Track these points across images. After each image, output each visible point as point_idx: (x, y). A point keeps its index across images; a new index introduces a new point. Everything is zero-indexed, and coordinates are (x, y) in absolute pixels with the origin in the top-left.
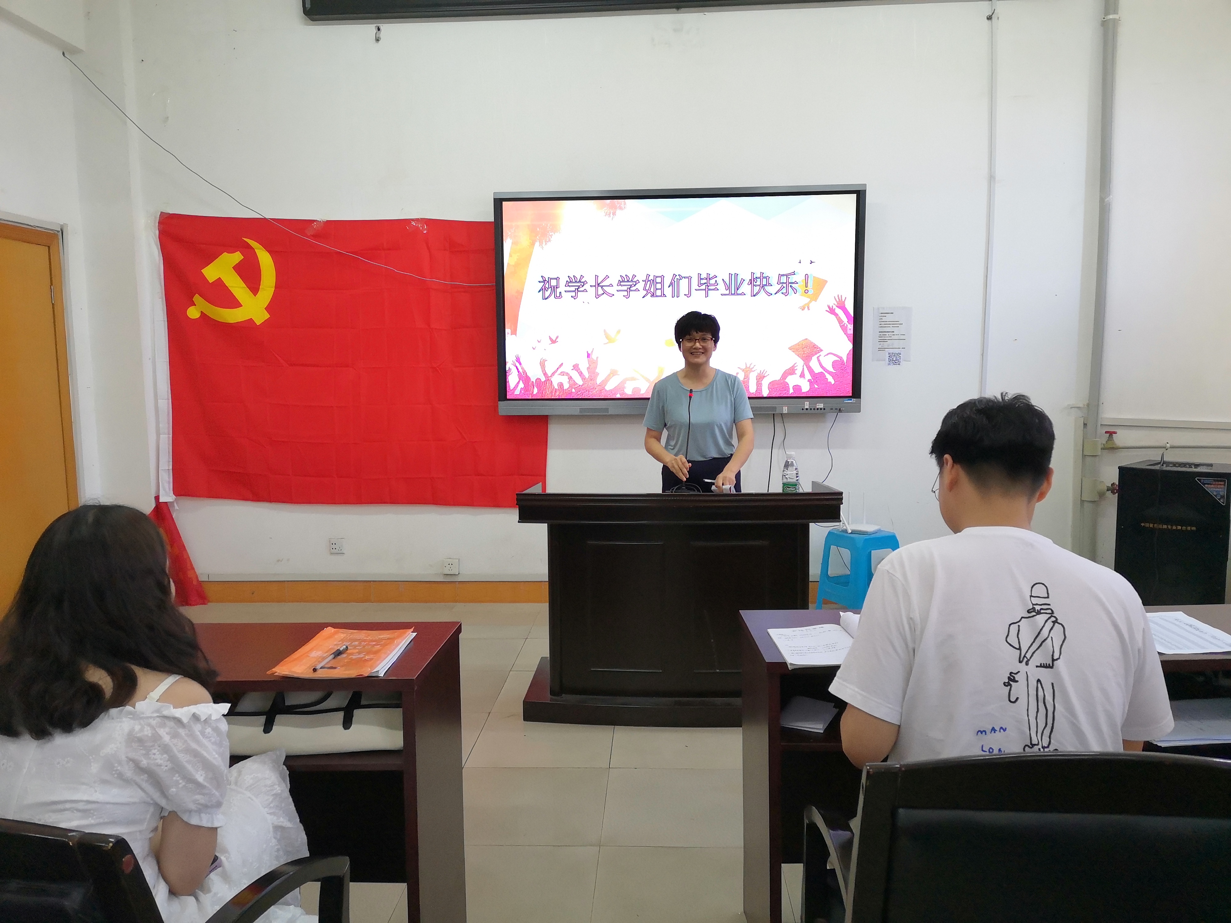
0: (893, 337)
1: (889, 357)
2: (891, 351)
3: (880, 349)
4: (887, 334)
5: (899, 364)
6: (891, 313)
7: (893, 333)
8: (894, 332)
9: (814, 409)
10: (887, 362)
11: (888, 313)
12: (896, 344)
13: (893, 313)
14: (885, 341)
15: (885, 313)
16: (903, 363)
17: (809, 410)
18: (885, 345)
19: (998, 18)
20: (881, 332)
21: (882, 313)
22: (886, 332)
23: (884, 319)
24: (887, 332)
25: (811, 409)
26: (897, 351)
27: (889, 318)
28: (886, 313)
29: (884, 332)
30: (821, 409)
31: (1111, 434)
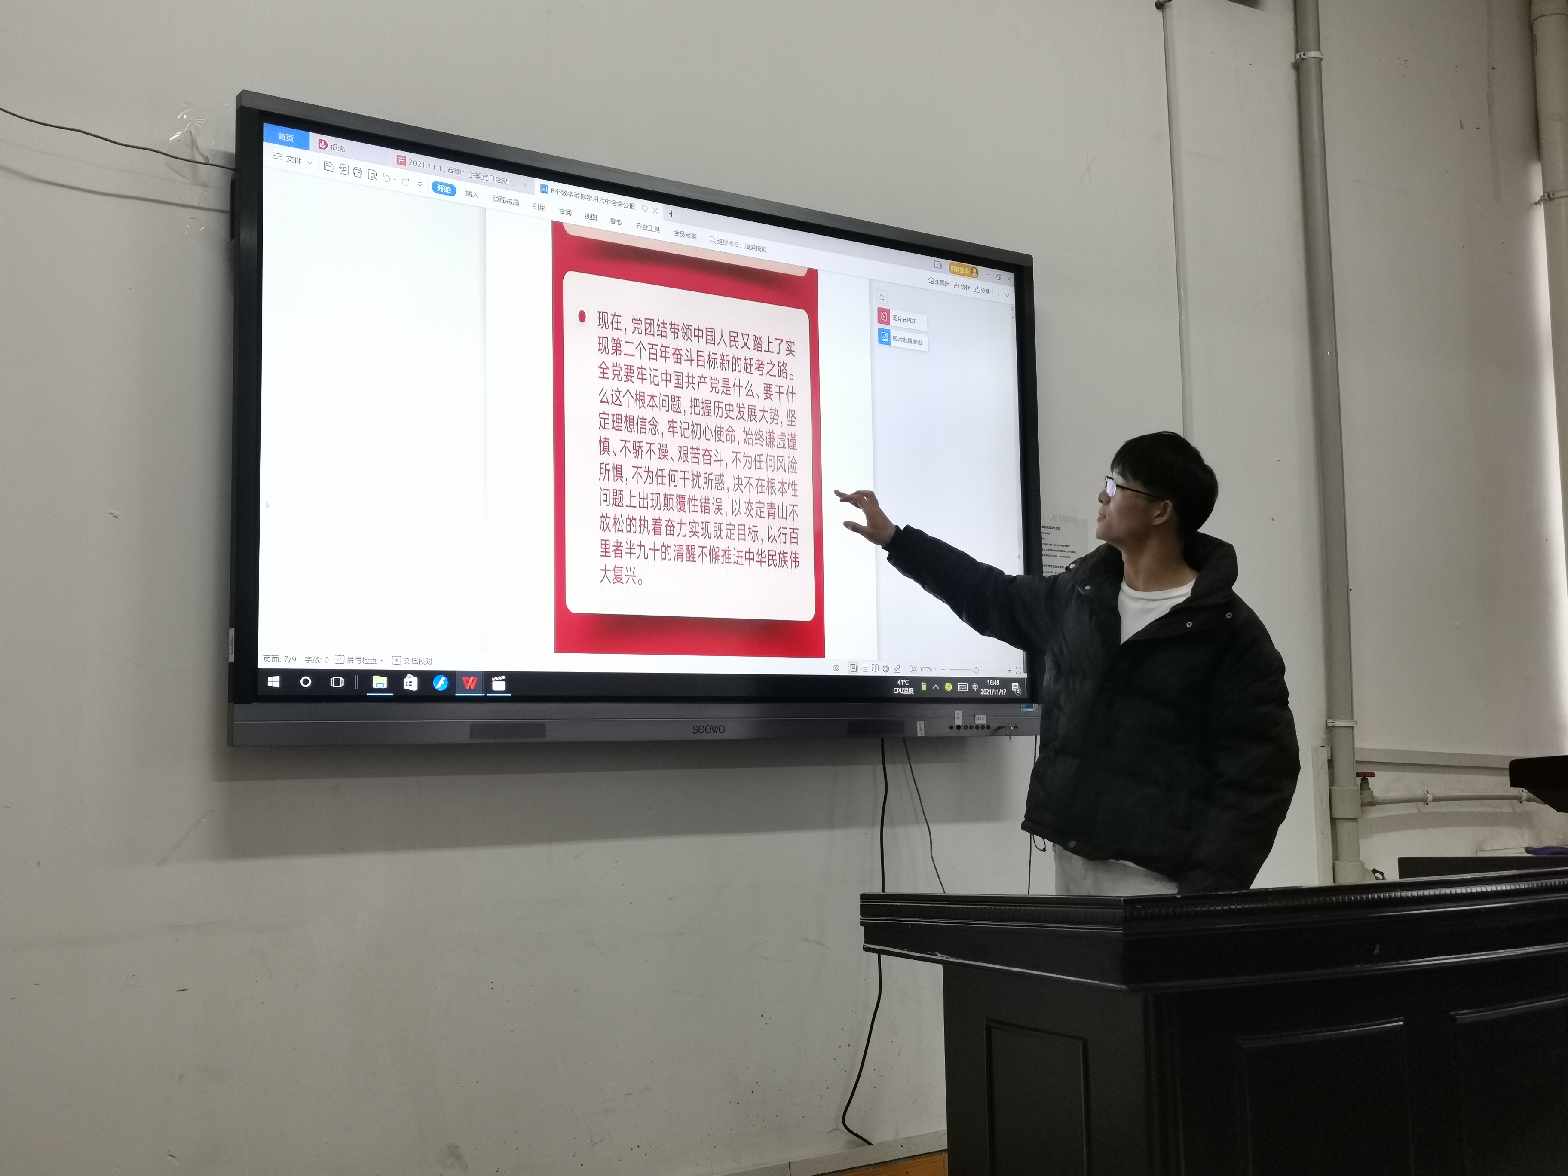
9: (971, 727)
11: (1052, 528)
13: (1059, 529)
17: (962, 728)
25: (965, 727)
30: (983, 727)
31: (1364, 777)
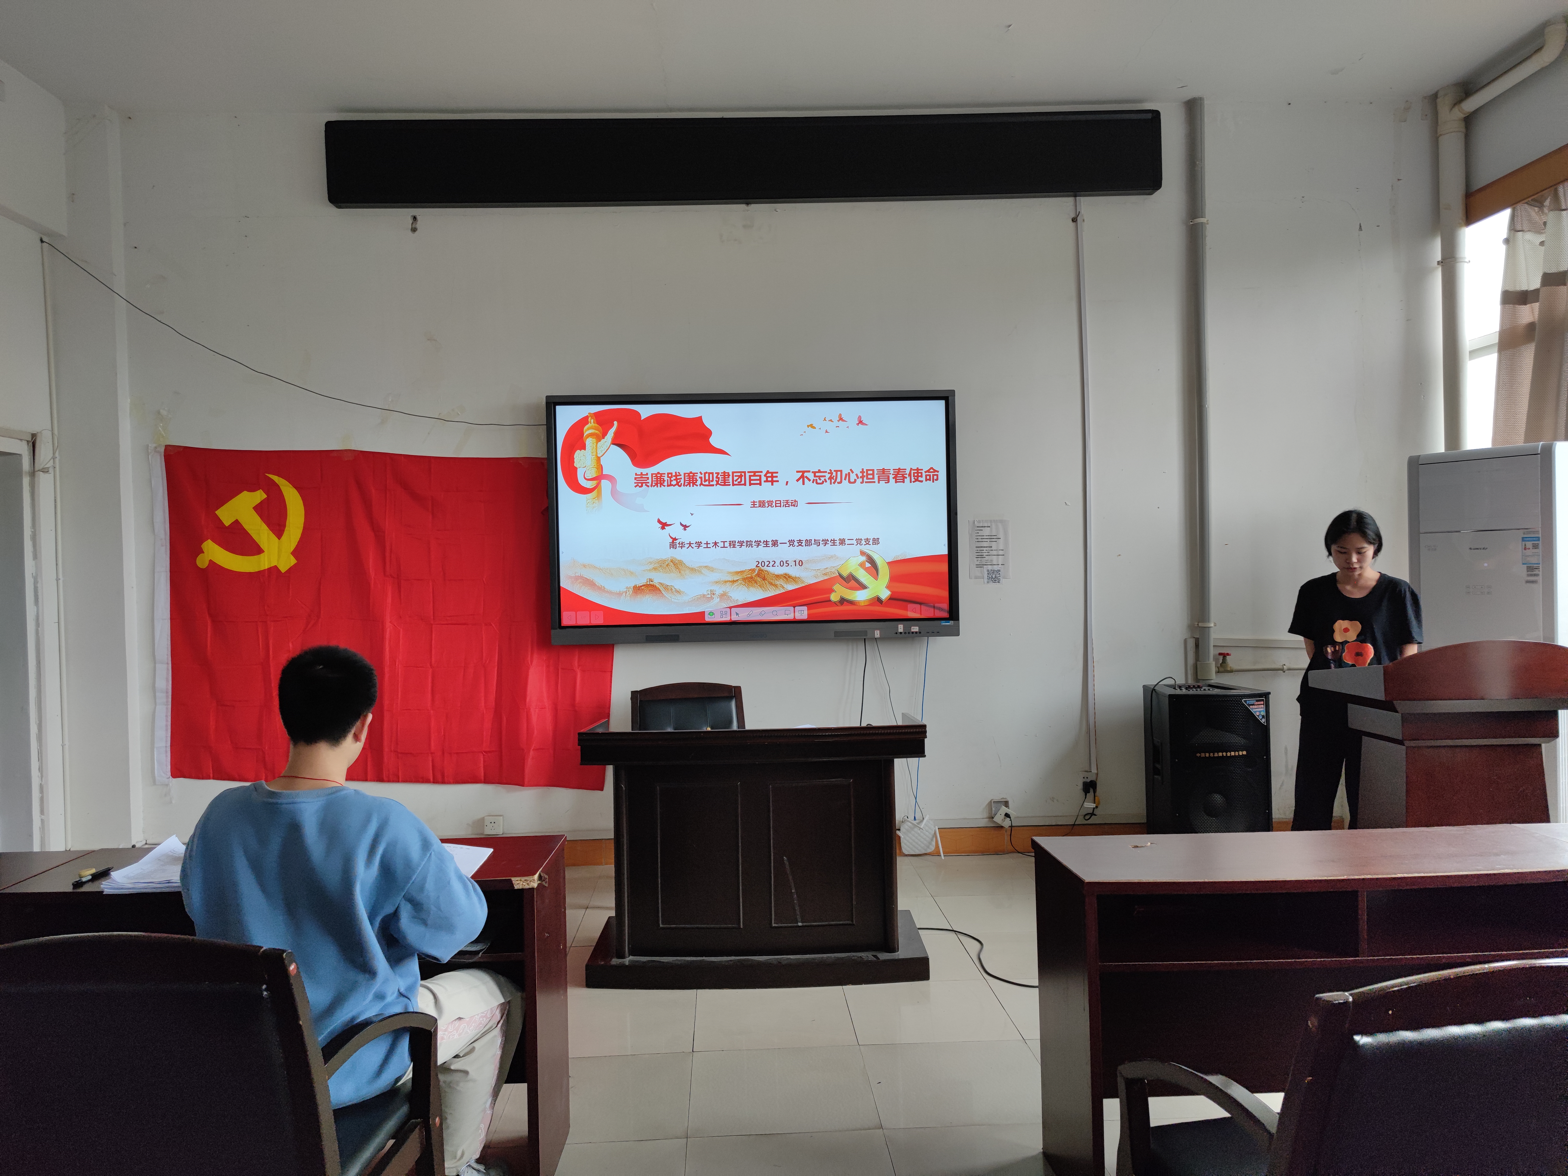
0: (991, 553)
1: (988, 574)
2: (990, 567)
3: (978, 566)
4: (985, 549)
5: (999, 582)
6: (988, 527)
7: (991, 549)
8: (991, 547)
9: (909, 633)
10: (986, 580)
11: (985, 527)
12: (995, 560)
13: (989, 527)
14: (982, 556)
15: (981, 527)
16: (1002, 580)
17: (903, 634)
18: (983, 561)
19: (1084, 220)
20: (978, 547)
21: (978, 527)
22: (983, 547)
23: (981, 533)
24: (985, 547)
25: (905, 633)
26: (996, 568)
27: (986, 532)
28: (983, 527)
29: (981, 547)
30: (916, 632)
31: (1224, 655)
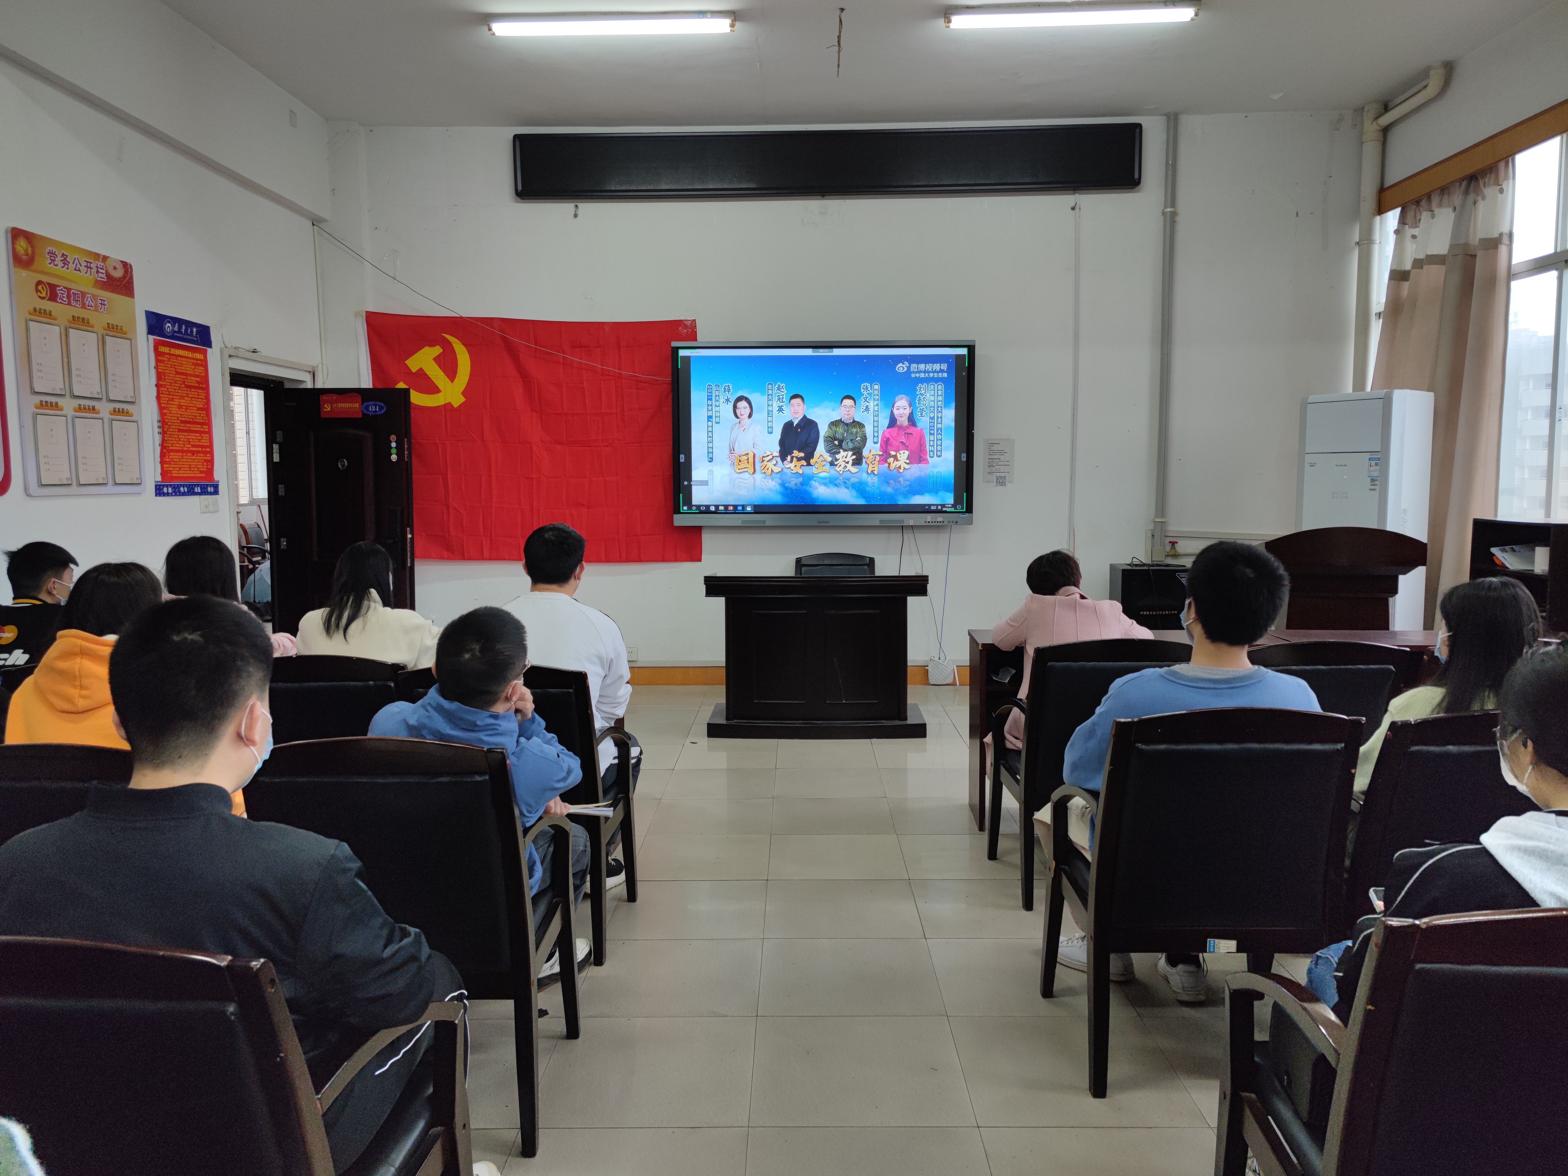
0: (1000, 463)
1: (997, 479)
2: (998, 474)
3: (990, 473)
5: (1005, 486)
8: (1000, 459)
9: (935, 522)
10: (995, 484)
11: (995, 444)
12: (1002, 469)
13: (999, 444)
14: (993, 466)
15: (991, 444)
16: (1007, 484)
17: (931, 522)
18: (993, 469)
19: (1080, 209)
20: (988, 459)
21: (988, 444)
22: (993, 459)
23: (992, 448)
24: (995, 459)
26: (1003, 475)
27: (996, 447)
29: (991, 459)
30: (941, 522)
31: (1173, 543)
